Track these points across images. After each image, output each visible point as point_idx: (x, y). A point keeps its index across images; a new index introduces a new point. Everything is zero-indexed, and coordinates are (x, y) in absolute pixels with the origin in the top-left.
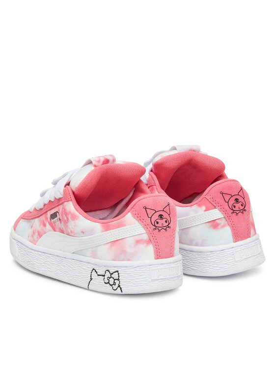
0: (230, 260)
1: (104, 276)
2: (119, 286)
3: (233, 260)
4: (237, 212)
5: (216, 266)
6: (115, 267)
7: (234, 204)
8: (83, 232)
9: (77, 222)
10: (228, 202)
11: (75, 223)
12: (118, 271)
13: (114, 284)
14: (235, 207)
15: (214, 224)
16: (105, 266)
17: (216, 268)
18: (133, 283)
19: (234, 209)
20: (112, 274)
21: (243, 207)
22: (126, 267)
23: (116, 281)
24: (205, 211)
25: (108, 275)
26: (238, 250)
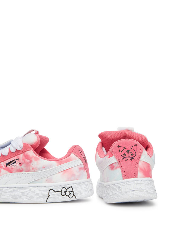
0: (119, 191)
1: (61, 191)
2: (74, 195)
3: (120, 192)
4: (127, 159)
5: (111, 195)
6: (69, 185)
7: (125, 154)
8: (44, 167)
9: (39, 161)
10: (121, 152)
11: (38, 162)
12: (71, 187)
13: (70, 194)
14: (125, 155)
15: (112, 167)
16: (61, 185)
17: (111, 197)
18: (82, 192)
19: (124, 156)
20: (67, 189)
21: (133, 156)
22: (76, 183)
23: (71, 193)
24: (109, 158)
25: (64, 190)
26: (124, 184)
